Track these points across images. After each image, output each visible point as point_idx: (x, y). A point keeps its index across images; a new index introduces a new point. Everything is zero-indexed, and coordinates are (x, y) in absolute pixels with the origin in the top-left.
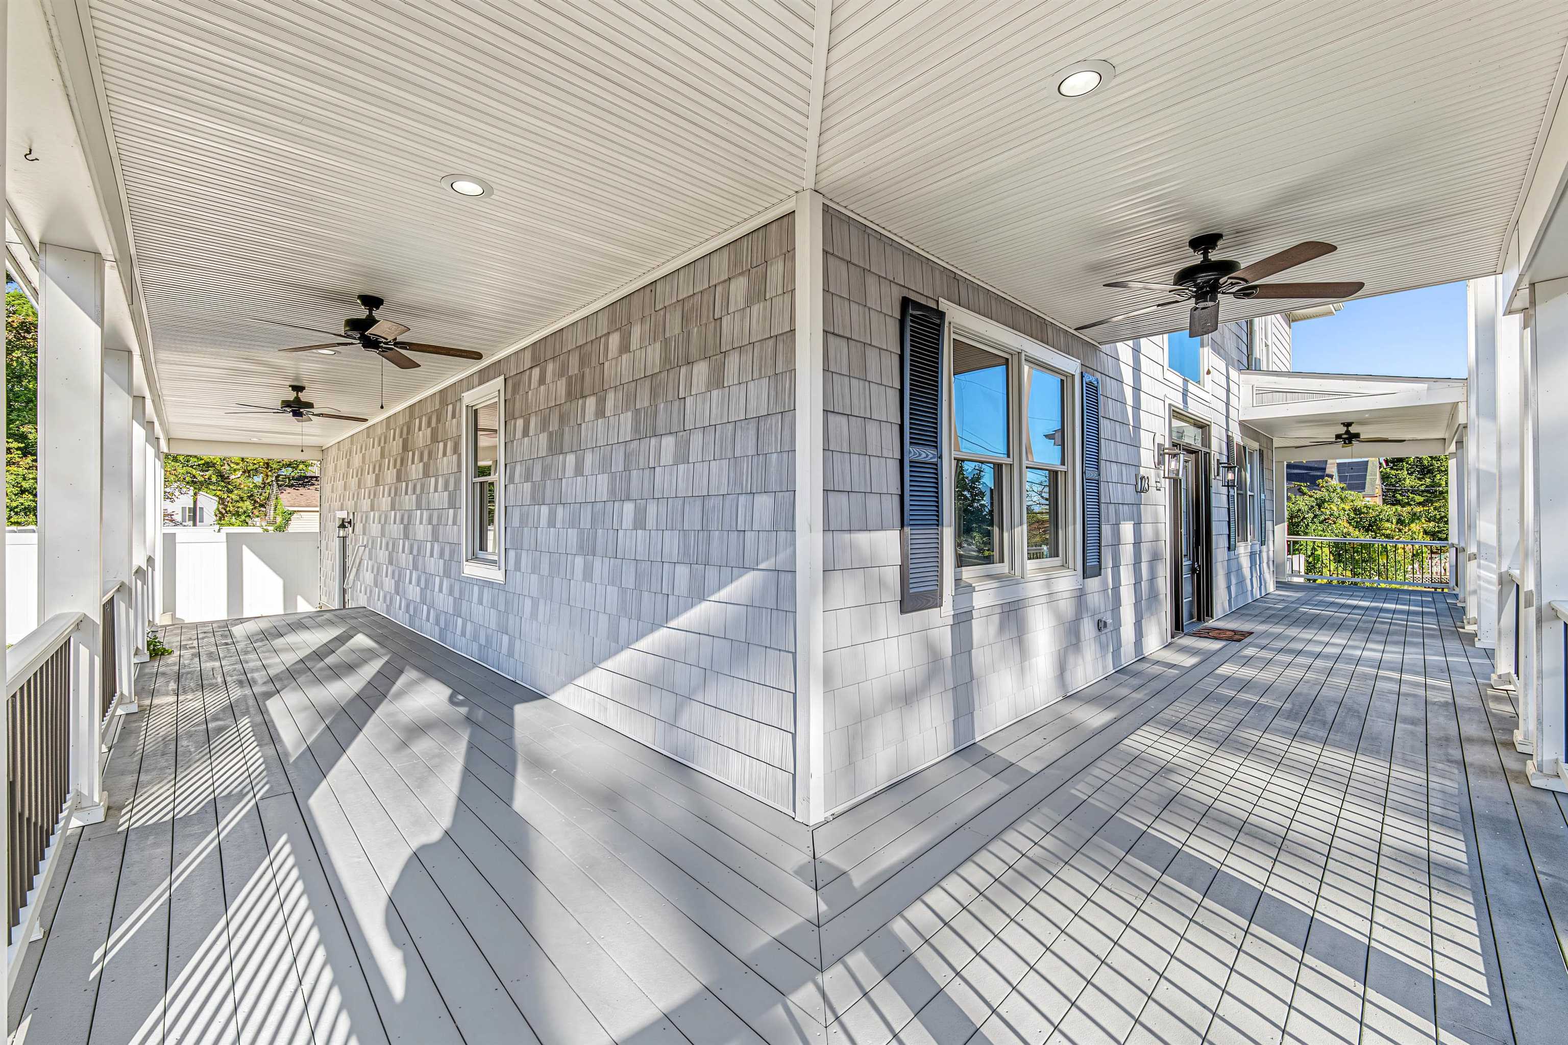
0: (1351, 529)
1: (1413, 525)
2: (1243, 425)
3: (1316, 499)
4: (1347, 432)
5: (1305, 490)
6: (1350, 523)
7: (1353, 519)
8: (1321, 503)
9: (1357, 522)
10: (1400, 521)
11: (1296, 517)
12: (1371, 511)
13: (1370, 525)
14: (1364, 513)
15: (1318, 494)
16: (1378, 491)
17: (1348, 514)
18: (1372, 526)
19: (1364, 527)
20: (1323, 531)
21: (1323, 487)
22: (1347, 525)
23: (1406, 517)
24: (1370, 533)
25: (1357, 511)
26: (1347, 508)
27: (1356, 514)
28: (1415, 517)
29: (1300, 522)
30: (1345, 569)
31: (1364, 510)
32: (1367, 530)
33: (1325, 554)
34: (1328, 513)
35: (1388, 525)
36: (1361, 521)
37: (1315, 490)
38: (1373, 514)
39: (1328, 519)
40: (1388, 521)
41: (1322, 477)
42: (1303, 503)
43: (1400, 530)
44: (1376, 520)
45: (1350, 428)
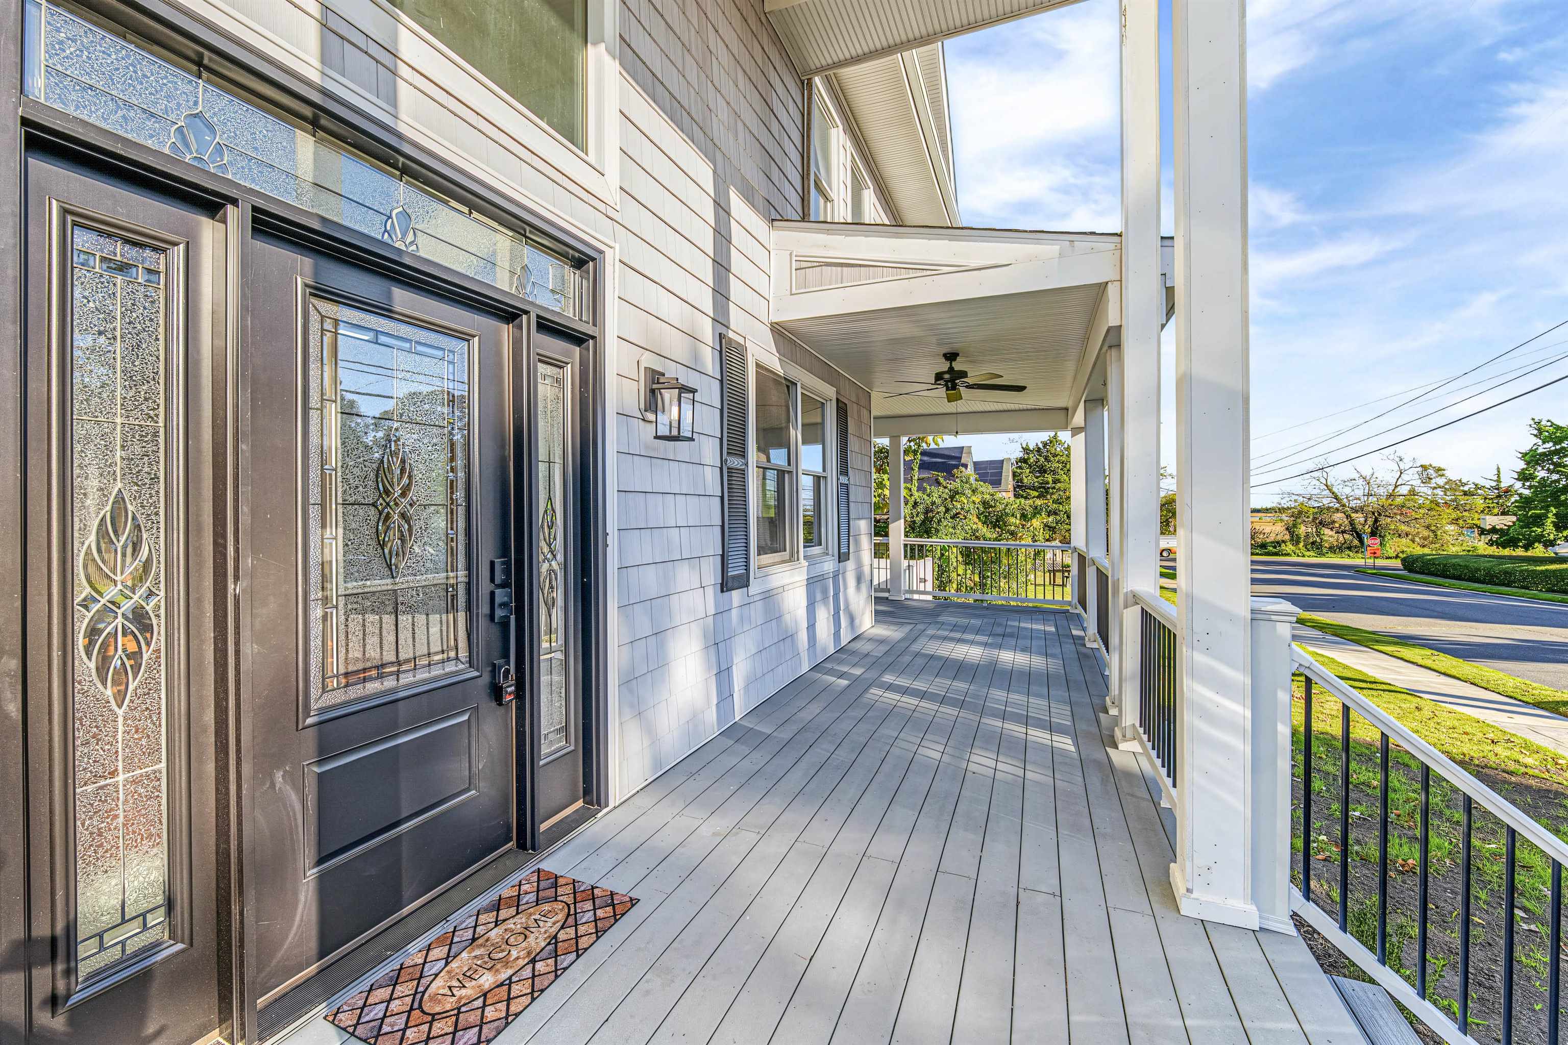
0: (980, 525)
1: (1034, 521)
2: (780, 332)
3: (950, 491)
4: (951, 369)
5: (941, 480)
6: (979, 518)
7: (982, 513)
8: (954, 494)
9: (986, 516)
10: (1024, 516)
11: (932, 511)
12: (998, 504)
13: (997, 521)
14: (991, 507)
15: (952, 485)
16: (1011, 487)
17: (978, 508)
18: (999, 522)
19: (991, 522)
20: (954, 528)
21: (957, 477)
22: (977, 520)
23: (1029, 510)
24: (997, 529)
25: (985, 503)
26: (977, 501)
27: (985, 508)
28: (1037, 511)
29: (934, 517)
30: (973, 573)
31: (992, 503)
32: (995, 527)
33: (954, 556)
34: (959, 506)
35: (1012, 520)
36: (989, 515)
37: (950, 480)
38: (1000, 507)
39: (959, 513)
40: (1013, 515)
41: (957, 467)
42: (937, 494)
43: (1023, 525)
44: (1002, 514)
45: (954, 364)
